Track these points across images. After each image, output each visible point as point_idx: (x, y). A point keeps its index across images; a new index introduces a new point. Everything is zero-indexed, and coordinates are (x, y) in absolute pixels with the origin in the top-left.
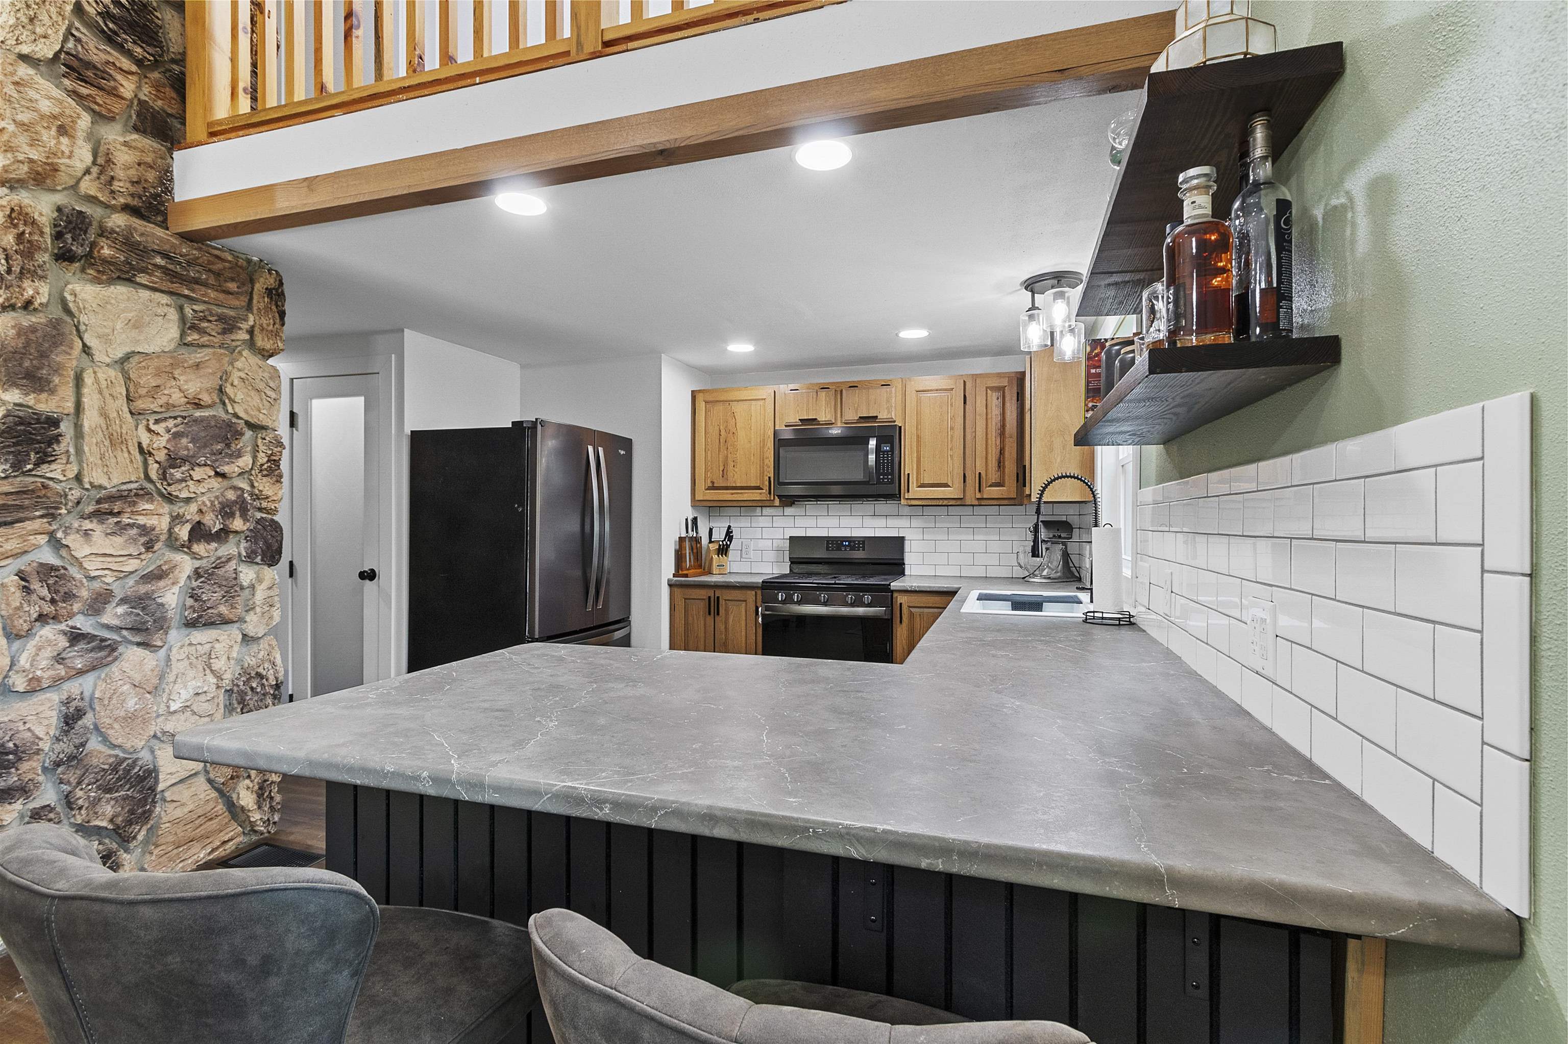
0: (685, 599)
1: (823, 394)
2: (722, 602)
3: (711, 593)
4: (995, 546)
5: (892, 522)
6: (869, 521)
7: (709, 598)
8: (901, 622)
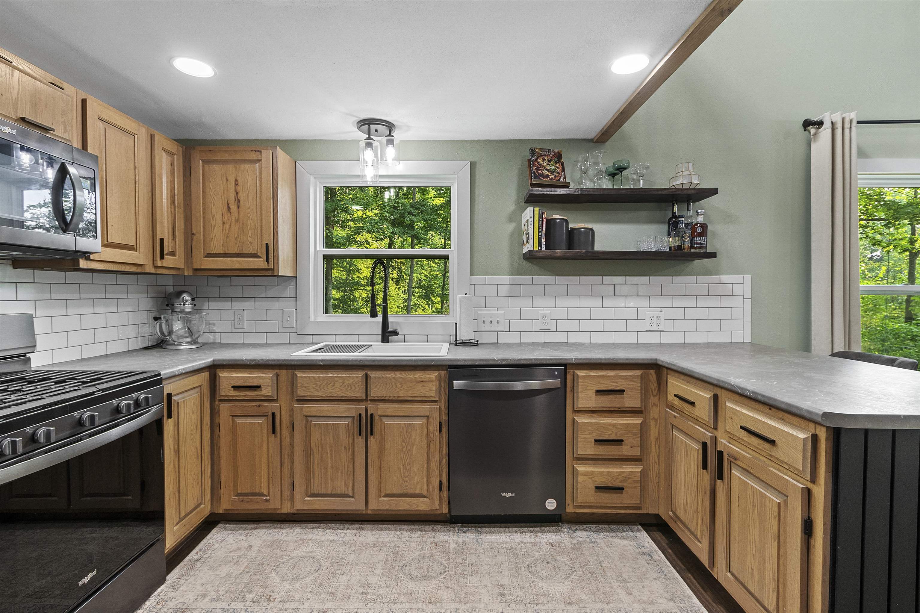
8: (170, 417)
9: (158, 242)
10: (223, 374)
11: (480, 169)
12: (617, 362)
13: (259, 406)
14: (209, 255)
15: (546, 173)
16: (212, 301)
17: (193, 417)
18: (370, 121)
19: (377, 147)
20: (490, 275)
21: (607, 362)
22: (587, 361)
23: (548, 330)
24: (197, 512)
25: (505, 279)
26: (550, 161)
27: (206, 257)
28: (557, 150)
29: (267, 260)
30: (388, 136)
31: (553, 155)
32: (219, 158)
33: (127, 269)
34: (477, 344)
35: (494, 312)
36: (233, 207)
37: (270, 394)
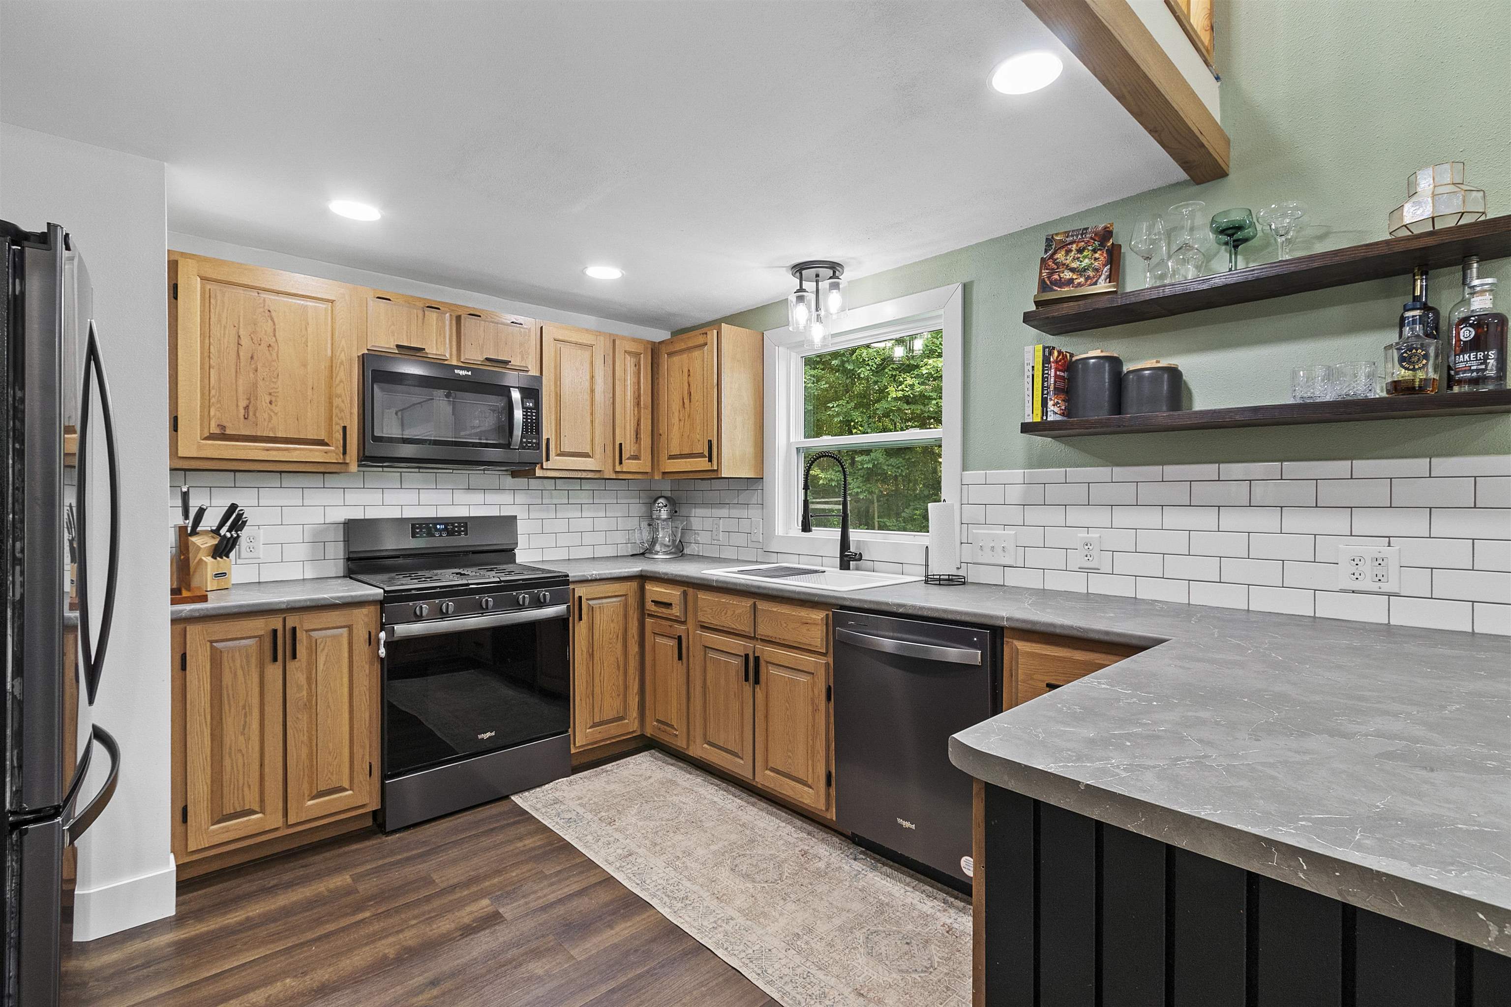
0: (211, 642)
1: (433, 315)
2: (301, 635)
3: (276, 623)
4: (602, 524)
5: (492, 498)
6: (461, 497)
7: (275, 632)
8: (580, 619)
9: (617, 447)
10: (649, 587)
11: (978, 294)
12: (1085, 635)
13: (671, 626)
14: (671, 457)
15: (1068, 275)
16: (698, 508)
17: (612, 625)
18: (800, 266)
19: (810, 301)
20: (994, 469)
21: (1066, 632)
22: (1029, 627)
23: (1096, 570)
24: (618, 725)
25: (1017, 474)
26: (1080, 251)
27: (669, 459)
28: (1101, 226)
29: (710, 460)
30: (831, 278)
31: (1091, 238)
32: (677, 349)
33: (590, 475)
34: (964, 583)
35: (999, 531)
36: (686, 401)
37: (678, 614)
